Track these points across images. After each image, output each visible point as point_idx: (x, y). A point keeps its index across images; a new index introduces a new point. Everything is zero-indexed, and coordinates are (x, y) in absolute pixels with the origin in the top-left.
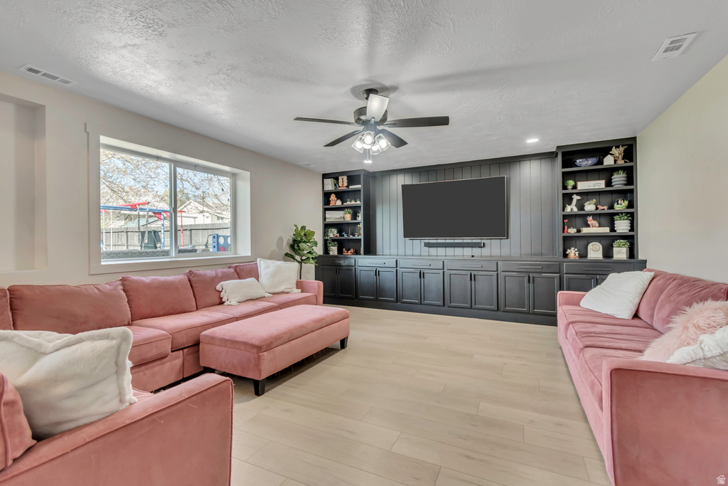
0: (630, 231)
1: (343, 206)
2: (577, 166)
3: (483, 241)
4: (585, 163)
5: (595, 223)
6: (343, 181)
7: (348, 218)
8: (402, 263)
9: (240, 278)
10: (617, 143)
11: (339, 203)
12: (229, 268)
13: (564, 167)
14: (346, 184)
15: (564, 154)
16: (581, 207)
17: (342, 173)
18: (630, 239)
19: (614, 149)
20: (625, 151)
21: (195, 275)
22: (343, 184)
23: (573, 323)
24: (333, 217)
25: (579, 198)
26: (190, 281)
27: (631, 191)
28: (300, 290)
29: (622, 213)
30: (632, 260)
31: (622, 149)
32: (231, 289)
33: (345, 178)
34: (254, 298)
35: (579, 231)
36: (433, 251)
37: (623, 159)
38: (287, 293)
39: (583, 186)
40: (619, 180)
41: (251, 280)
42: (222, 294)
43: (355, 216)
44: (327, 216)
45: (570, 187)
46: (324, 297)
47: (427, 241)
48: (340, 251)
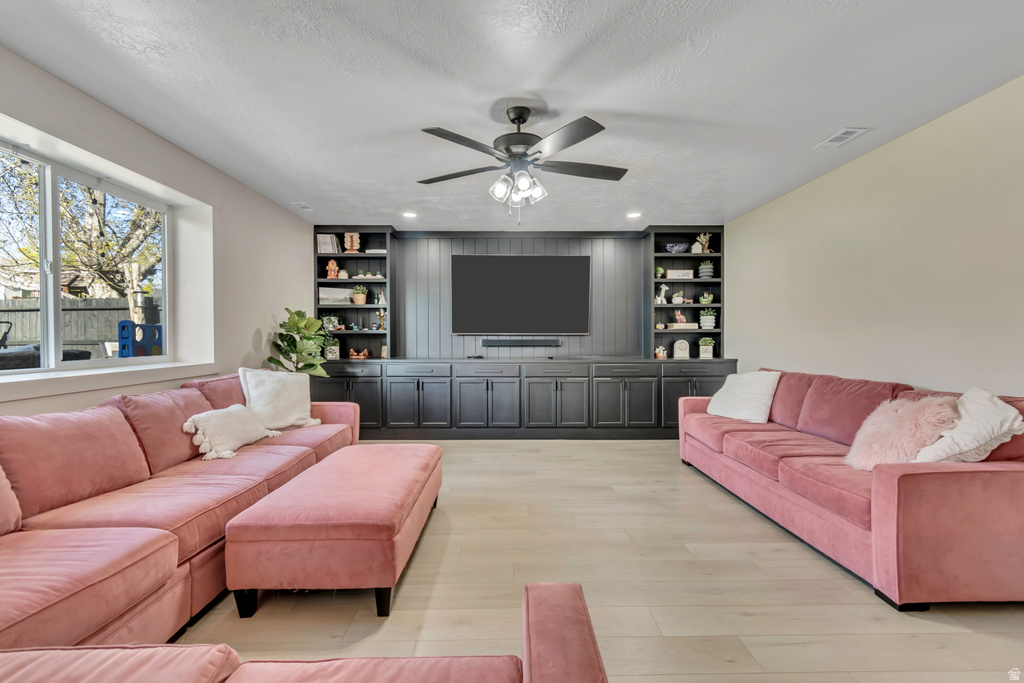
0: (715, 327)
1: (350, 281)
2: (667, 251)
3: (560, 339)
4: (675, 249)
5: (683, 318)
6: (353, 242)
7: (360, 300)
8: (458, 370)
9: (215, 407)
10: (704, 229)
11: (344, 275)
12: (183, 387)
13: (656, 251)
14: (357, 246)
15: (656, 235)
16: (669, 300)
17: (352, 228)
18: (716, 337)
19: (702, 236)
20: (711, 240)
21: (137, 405)
22: (352, 246)
23: (727, 432)
24: (333, 297)
25: (667, 288)
26: (127, 417)
27: (718, 285)
28: (319, 421)
29: (708, 308)
30: (717, 360)
31: (708, 236)
32: (213, 427)
33: (356, 236)
34: (252, 440)
35: (666, 327)
36: (493, 352)
37: (709, 248)
38: (299, 427)
39: (674, 275)
40: (706, 269)
41: (236, 408)
42: (197, 440)
43: (370, 298)
44: (321, 295)
45: (659, 275)
46: (361, 428)
47: (485, 338)
48: (344, 353)
